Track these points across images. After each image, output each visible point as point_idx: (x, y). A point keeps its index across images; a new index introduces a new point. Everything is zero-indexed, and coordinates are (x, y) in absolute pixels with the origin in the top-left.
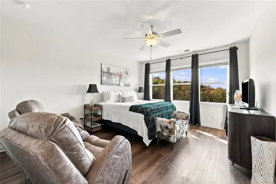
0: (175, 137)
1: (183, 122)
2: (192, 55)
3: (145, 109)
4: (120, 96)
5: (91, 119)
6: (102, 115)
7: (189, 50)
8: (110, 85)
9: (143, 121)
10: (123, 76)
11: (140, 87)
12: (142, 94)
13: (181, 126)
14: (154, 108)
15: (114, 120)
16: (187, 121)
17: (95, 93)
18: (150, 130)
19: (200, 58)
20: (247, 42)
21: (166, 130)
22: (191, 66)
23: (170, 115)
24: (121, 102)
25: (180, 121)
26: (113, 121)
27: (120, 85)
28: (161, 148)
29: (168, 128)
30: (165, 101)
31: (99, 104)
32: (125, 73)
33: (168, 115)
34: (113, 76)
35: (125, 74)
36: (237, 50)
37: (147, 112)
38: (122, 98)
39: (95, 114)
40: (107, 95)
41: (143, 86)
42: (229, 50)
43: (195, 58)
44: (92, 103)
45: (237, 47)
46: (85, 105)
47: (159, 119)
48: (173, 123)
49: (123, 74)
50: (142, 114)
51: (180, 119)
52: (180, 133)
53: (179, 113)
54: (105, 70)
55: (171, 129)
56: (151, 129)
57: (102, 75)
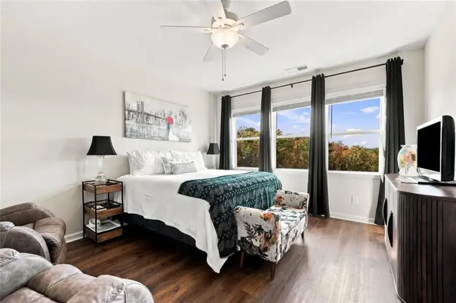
0: (279, 250)
1: (295, 213)
2: (313, 77)
3: (212, 189)
4: (165, 161)
5: (94, 214)
6: (122, 204)
7: (306, 67)
8: (144, 138)
9: (208, 215)
10: (174, 120)
11: (212, 142)
12: (215, 158)
13: (292, 224)
14: (233, 184)
15: (149, 215)
16: (303, 210)
17: (106, 156)
18: (223, 235)
19: (328, 83)
20: (421, 48)
21: (259, 235)
22: (310, 100)
23: (270, 198)
24: (167, 174)
25: (289, 210)
26: (146, 217)
27: (168, 140)
28: (248, 273)
29: (263, 230)
30: (259, 171)
31: (118, 179)
32: (180, 115)
33: (266, 199)
34: (151, 120)
35: (179, 117)
36: (402, 66)
37: (216, 196)
38: (170, 166)
39: (110, 202)
40: (136, 160)
41: (217, 140)
42: (385, 66)
43: (318, 84)
44: (99, 177)
45: (402, 59)
46: (83, 183)
47: (244, 210)
48: (273, 219)
49: (176, 116)
50: (204, 201)
51: (290, 207)
52: (290, 239)
53: (287, 195)
54: (134, 106)
55: (270, 231)
56: (225, 234)
57: (127, 118)
